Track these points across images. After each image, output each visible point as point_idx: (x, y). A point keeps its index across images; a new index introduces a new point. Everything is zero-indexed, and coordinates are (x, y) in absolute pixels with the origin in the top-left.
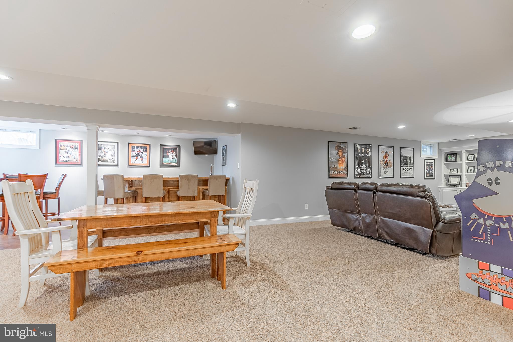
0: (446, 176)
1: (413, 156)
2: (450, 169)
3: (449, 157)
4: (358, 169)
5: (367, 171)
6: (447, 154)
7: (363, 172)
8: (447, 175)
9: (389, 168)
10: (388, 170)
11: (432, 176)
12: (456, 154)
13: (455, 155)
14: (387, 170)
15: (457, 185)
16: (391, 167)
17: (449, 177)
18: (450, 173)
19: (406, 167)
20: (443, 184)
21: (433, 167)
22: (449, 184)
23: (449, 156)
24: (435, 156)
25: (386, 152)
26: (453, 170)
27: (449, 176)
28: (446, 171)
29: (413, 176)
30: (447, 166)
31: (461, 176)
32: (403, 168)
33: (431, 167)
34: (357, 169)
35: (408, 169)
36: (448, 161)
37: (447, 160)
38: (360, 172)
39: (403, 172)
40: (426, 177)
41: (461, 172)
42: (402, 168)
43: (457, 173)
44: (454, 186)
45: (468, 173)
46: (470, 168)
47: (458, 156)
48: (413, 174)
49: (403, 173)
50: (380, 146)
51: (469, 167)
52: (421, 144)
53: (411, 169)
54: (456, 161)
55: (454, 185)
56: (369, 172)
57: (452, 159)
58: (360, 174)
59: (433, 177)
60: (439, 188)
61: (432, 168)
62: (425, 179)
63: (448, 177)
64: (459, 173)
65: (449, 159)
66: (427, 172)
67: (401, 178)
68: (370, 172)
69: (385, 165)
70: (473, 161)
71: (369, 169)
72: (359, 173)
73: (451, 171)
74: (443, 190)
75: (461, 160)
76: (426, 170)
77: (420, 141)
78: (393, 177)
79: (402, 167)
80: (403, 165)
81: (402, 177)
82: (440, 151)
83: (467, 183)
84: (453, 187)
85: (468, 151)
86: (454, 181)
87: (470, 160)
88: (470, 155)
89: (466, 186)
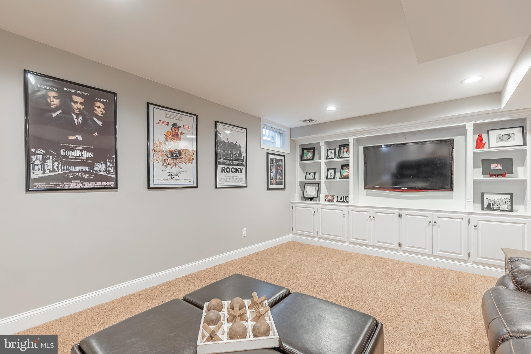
0: (301, 183)
1: (245, 143)
2: (306, 173)
3: (305, 154)
4: (50, 161)
5: (96, 169)
6: (303, 149)
7: (74, 172)
8: (302, 182)
9: (183, 165)
11: (281, 183)
12: (314, 149)
13: (312, 150)
15: (314, 197)
16: (189, 162)
18: (306, 179)
19: (230, 165)
20: (297, 198)
21: (282, 168)
22: (305, 197)
23: (305, 152)
24: (287, 150)
25: (175, 125)
26: (309, 174)
27: (305, 183)
28: (301, 177)
29: (244, 184)
30: (302, 167)
31: (319, 184)
32: (222, 168)
33: (278, 168)
34: (43, 162)
35: (233, 170)
36: (304, 159)
37: (302, 159)
39: (221, 175)
40: (270, 186)
41: (320, 178)
42: (220, 167)
43: (314, 178)
44: (311, 200)
45: (327, 178)
46: (330, 171)
47: (316, 152)
48: (245, 179)
49: (221, 178)
50: (151, 106)
51: (328, 169)
52: (262, 125)
53: (241, 170)
54: (313, 159)
55: (311, 199)
56: (104, 174)
57: (309, 157)
59: (282, 186)
60: (292, 204)
61: (280, 169)
62: (268, 189)
63: (304, 185)
64: (317, 180)
65: (305, 158)
66: (272, 176)
67: (216, 188)
68: (108, 172)
69: (169, 156)
71: (106, 164)
73: (307, 176)
74: (297, 208)
75: (320, 159)
76: (271, 172)
77: (260, 118)
78: (196, 187)
79: (220, 163)
80: (222, 159)
81: (219, 185)
82: (293, 142)
83: (326, 196)
84: (309, 201)
85: (328, 143)
86: (311, 191)
87: (330, 157)
88: (330, 149)
89: (325, 200)
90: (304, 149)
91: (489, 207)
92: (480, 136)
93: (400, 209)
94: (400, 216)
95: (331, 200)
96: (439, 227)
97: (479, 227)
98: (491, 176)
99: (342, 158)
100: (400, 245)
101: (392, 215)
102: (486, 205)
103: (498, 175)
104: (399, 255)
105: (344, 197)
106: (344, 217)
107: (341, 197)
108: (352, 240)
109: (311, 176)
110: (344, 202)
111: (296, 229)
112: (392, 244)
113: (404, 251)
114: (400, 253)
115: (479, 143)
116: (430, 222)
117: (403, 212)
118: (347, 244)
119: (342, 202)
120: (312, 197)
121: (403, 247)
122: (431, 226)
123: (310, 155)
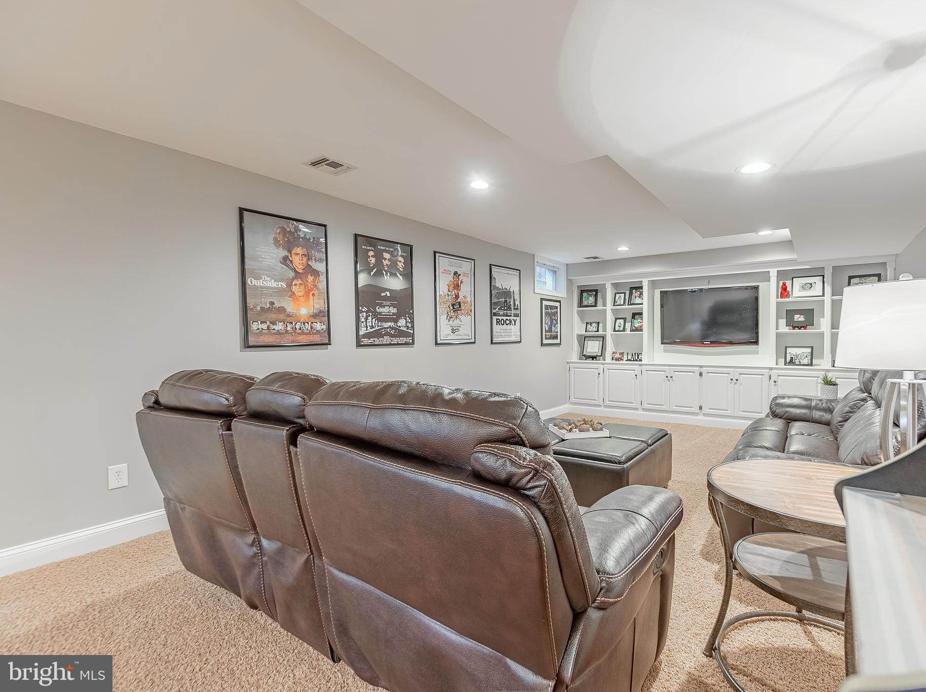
0: (579, 336)
1: (518, 288)
2: (587, 323)
3: (585, 297)
4: (370, 318)
5: (399, 324)
6: (581, 291)
7: (385, 328)
8: (581, 335)
9: (463, 318)
10: (460, 323)
12: (596, 291)
13: (594, 293)
14: (457, 322)
15: (597, 356)
16: (467, 314)
17: (585, 340)
18: (586, 331)
19: (504, 315)
20: (575, 357)
21: (557, 317)
22: (584, 355)
23: (585, 294)
24: (561, 293)
25: (456, 273)
26: (591, 326)
27: (585, 337)
28: (579, 328)
29: (518, 339)
30: (581, 315)
31: (603, 338)
32: (497, 319)
33: (553, 318)
34: (366, 319)
35: (507, 322)
36: (583, 305)
37: (581, 305)
38: (377, 328)
39: (496, 328)
40: (545, 342)
41: (605, 330)
42: (495, 318)
43: (598, 331)
44: (593, 360)
45: (615, 331)
46: (618, 321)
47: (599, 295)
48: (519, 333)
49: (496, 332)
50: (437, 255)
51: (616, 319)
52: (536, 263)
53: (515, 322)
54: (595, 306)
55: (593, 358)
56: (405, 329)
57: (590, 302)
58: (378, 334)
59: (558, 341)
60: (568, 365)
61: (555, 319)
62: (542, 345)
63: (583, 339)
64: (601, 332)
65: (585, 303)
66: (547, 329)
67: (492, 343)
68: (408, 328)
69: (451, 308)
70: (623, 305)
71: (406, 319)
72: (372, 330)
73: (588, 327)
74: (575, 369)
75: (604, 304)
76: (545, 324)
77: (534, 255)
78: (474, 343)
79: (495, 314)
80: (497, 309)
81: (495, 340)
82: (570, 282)
83: (614, 353)
84: (590, 361)
85: (615, 285)
86: (593, 347)
87: (618, 303)
88: (618, 293)
89: (613, 359)
90: (583, 291)
91: (792, 362)
92: (784, 284)
93: (701, 367)
94: (701, 374)
95: (619, 358)
96: (741, 384)
97: (779, 383)
98: (794, 328)
99: (633, 304)
100: (701, 408)
101: (692, 373)
102: (788, 360)
103: (801, 327)
104: (700, 420)
105: (636, 354)
106: (636, 378)
107: (632, 355)
108: (646, 406)
109: (593, 328)
110: (636, 360)
111: (574, 396)
112: (692, 407)
113: (705, 415)
114: (701, 417)
115: (784, 292)
116: (732, 380)
117: (704, 370)
118: (640, 412)
119: (634, 360)
120: (595, 355)
121: (704, 411)
122: (733, 384)
123: (591, 300)
